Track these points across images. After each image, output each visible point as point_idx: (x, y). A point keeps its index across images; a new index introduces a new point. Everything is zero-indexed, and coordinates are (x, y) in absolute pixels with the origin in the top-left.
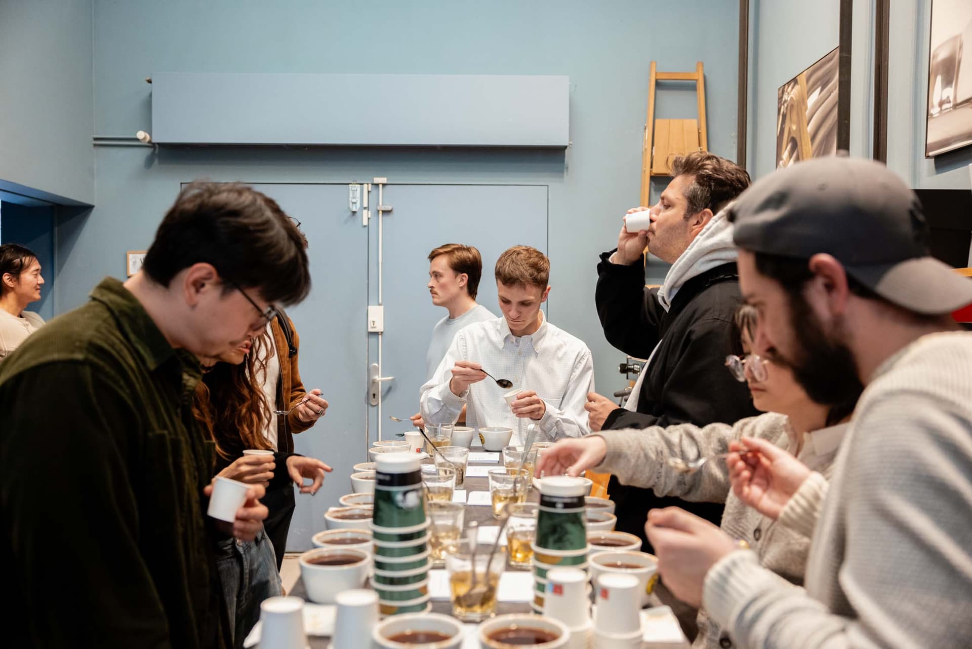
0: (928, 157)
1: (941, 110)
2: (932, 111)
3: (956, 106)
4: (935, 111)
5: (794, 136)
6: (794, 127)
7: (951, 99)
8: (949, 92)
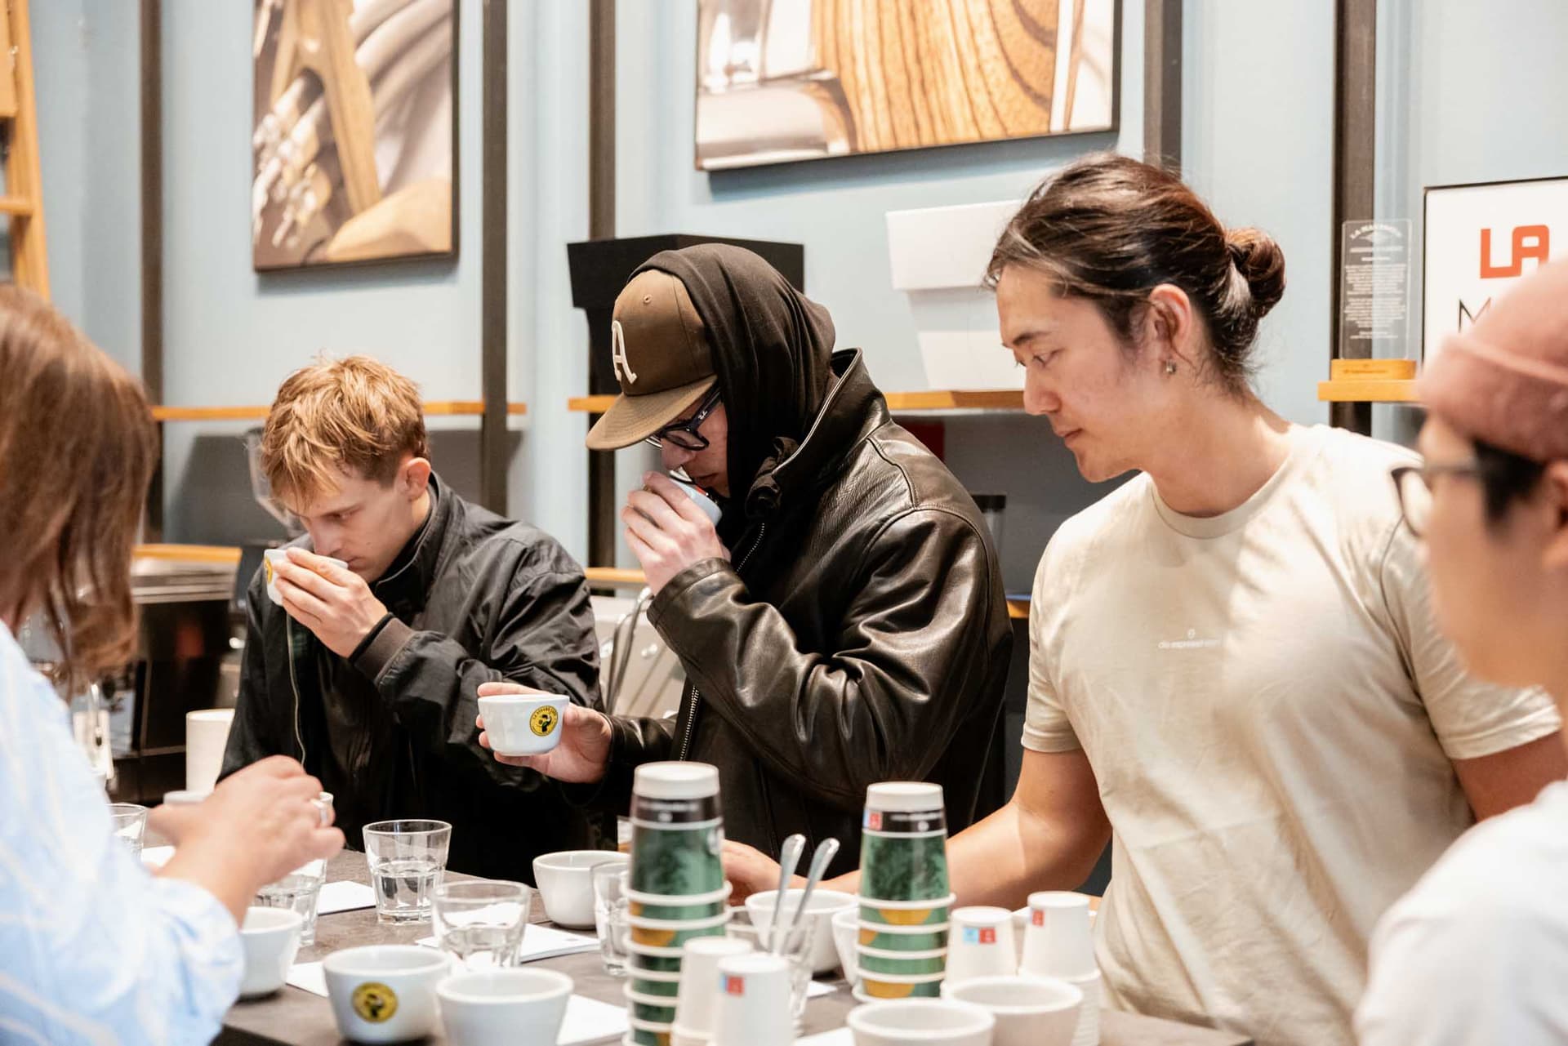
0: (700, 169)
1: (731, 84)
2: (707, 80)
3: (764, 81)
4: (715, 81)
5: (314, 65)
6: (312, 46)
7: (755, 65)
8: (747, 51)
